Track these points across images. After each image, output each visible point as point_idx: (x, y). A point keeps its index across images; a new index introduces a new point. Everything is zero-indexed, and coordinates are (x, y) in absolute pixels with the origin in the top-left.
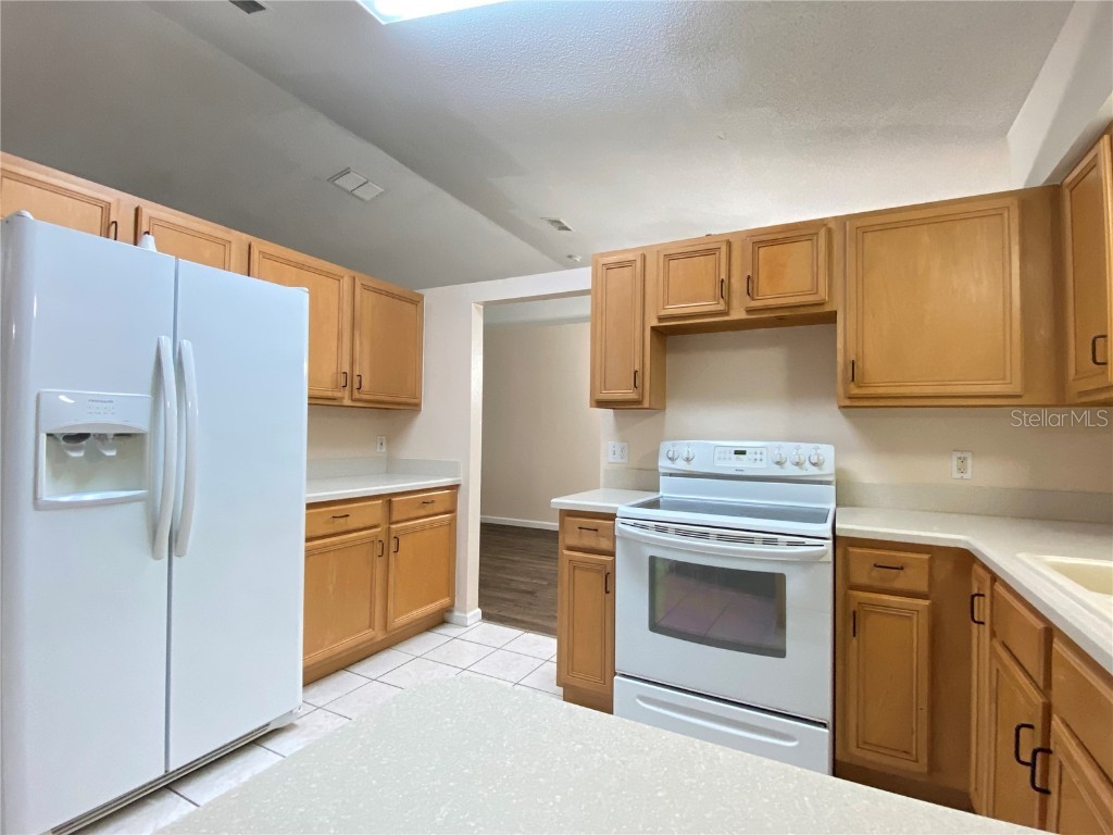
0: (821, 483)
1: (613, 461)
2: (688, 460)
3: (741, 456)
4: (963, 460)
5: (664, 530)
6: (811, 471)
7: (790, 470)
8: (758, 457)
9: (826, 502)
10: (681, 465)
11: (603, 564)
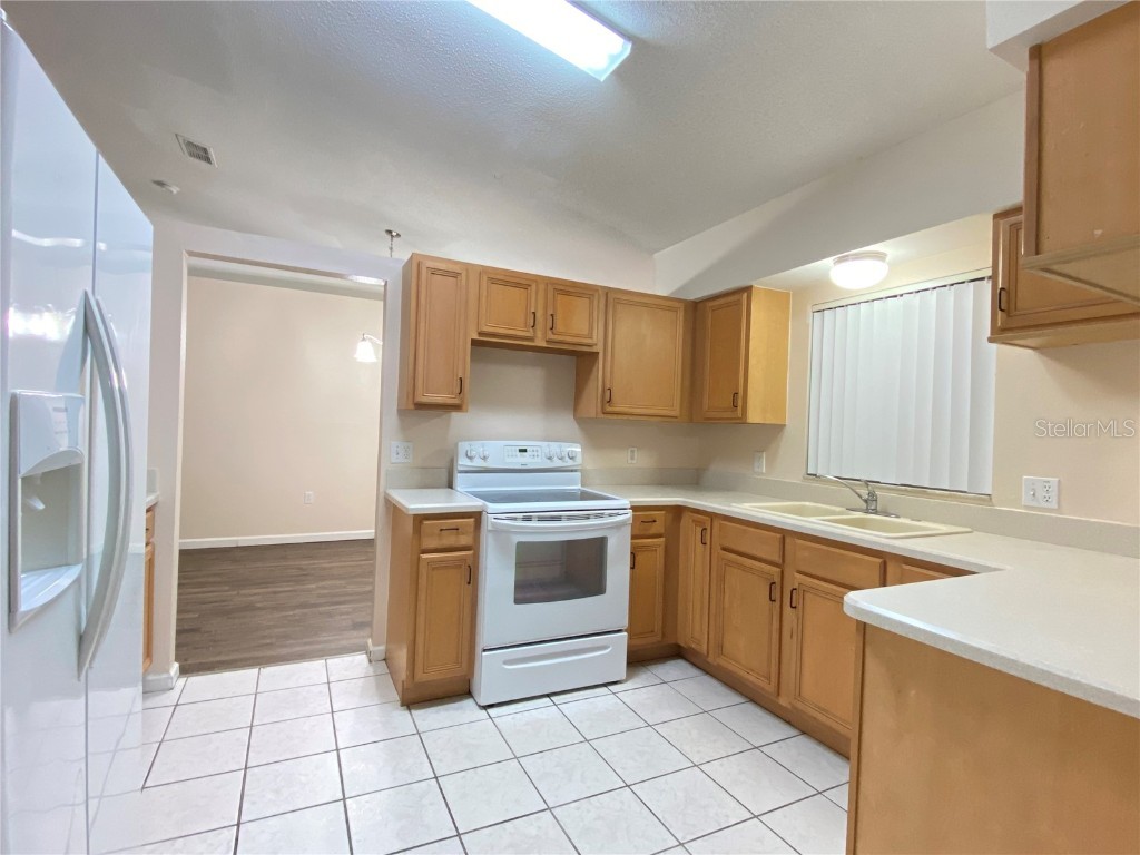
0: (572, 471)
1: (398, 461)
2: (485, 458)
3: (524, 454)
4: (633, 452)
5: (528, 519)
6: (570, 463)
7: (557, 463)
8: (535, 453)
9: (576, 485)
10: (478, 463)
11: (463, 559)
